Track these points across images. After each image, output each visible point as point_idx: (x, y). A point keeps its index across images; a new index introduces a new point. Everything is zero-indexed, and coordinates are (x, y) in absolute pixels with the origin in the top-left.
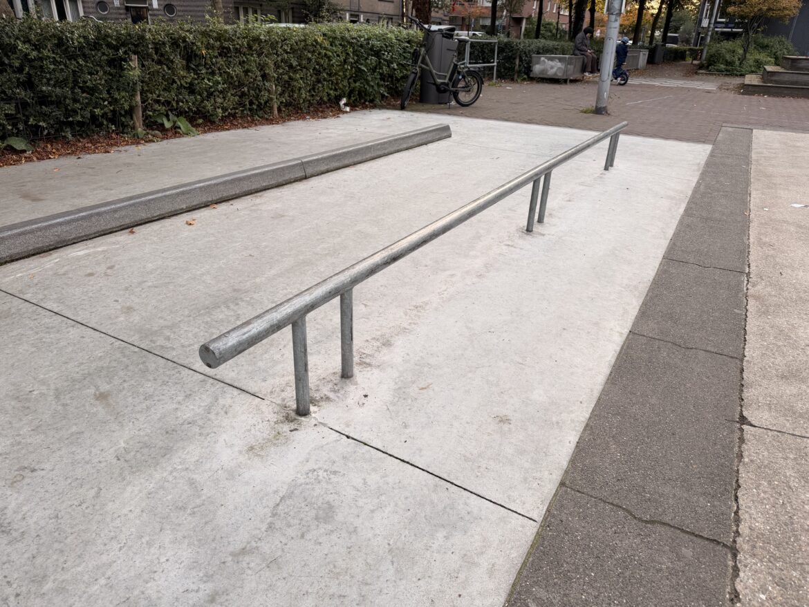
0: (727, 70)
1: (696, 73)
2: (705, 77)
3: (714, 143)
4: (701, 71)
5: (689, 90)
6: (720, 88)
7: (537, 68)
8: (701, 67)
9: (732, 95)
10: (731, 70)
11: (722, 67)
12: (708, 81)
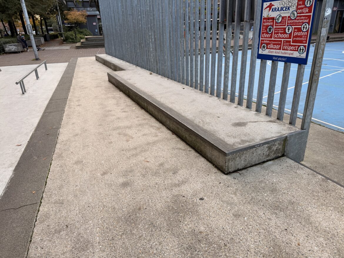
0: (72, 41)
1: (63, 43)
2: (66, 44)
3: (69, 62)
4: (64, 43)
5: (61, 50)
6: (71, 48)
7: (7, 49)
8: (64, 41)
9: (73, 50)
10: (74, 41)
11: (71, 40)
12: (67, 46)
